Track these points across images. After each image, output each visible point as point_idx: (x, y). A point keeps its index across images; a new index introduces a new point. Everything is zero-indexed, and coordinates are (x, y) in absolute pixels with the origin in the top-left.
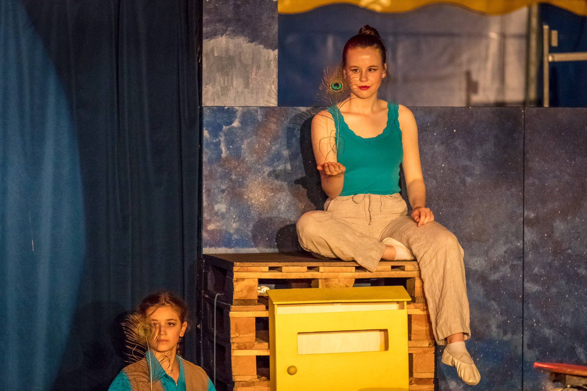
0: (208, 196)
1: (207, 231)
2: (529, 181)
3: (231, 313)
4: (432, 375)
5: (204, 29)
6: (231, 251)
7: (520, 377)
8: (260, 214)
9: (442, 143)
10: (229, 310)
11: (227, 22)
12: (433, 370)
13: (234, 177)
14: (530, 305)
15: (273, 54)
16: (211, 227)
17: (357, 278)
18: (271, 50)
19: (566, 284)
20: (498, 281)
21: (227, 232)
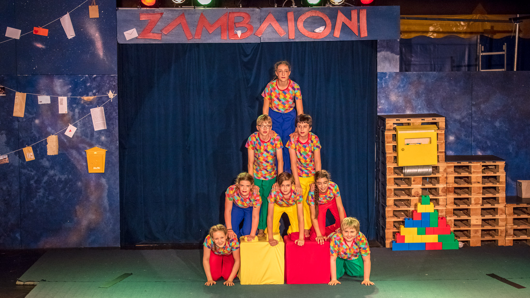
0: (379, 98)
1: (379, 108)
2: (474, 93)
3: (385, 133)
4: (444, 151)
5: (378, 50)
6: (385, 114)
7: (470, 150)
8: (394, 103)
9: (448, 82)
10: (385, 132)
11: (384, 47)
12: (444, 149)
13: (386, 93)
14: (474, 129)
15: (398, 57)
16: (380, 107)
17: (422, 122)
18: (397, 56)
19: (485, 123)
20: (464, 123)
21: (384, 109)
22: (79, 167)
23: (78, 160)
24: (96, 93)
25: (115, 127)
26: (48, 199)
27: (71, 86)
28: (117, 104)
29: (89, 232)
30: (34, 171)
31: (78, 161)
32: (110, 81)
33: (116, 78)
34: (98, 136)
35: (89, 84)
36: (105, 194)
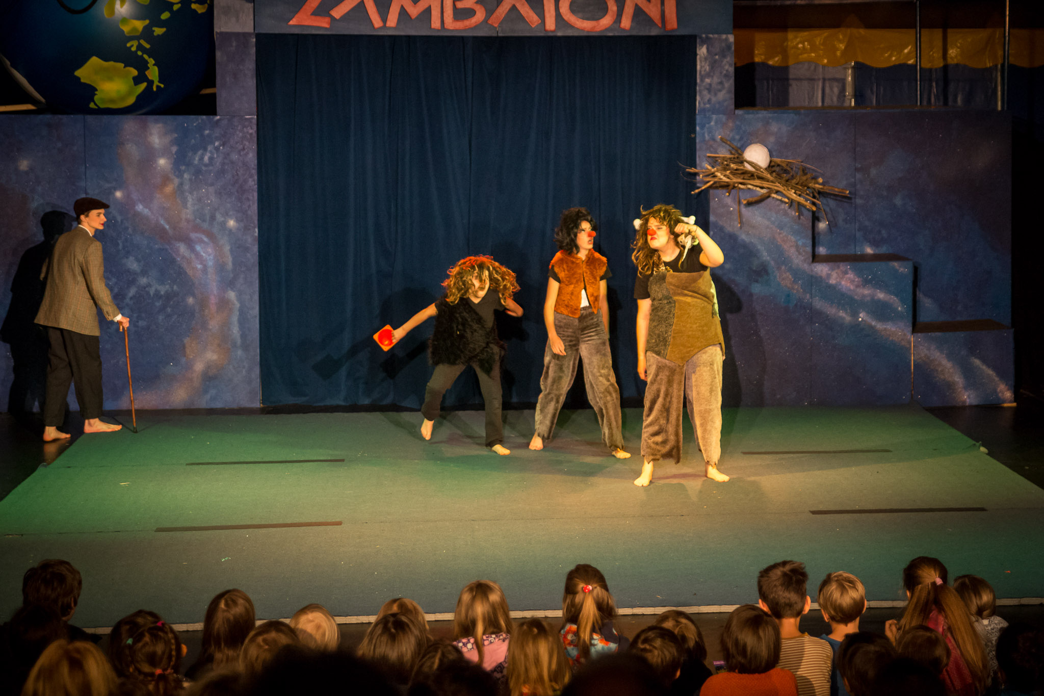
2: (858, 149)
7: (854, 245)
9: (814, 131)
22: (190, 272)
23: (188, 260)
24: (220, 146)
25: (251, 205)
26: (137, 327)
27: (176, 135)
28: (254, 165)
29: (207, 383)
30: (114, 280)
31: (189, 262)
32: (244, 126)
33: (255, 121)
34: (223, 219)
35: (207, 132)
36: (235, 319)
